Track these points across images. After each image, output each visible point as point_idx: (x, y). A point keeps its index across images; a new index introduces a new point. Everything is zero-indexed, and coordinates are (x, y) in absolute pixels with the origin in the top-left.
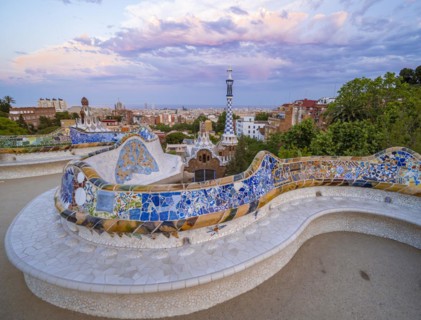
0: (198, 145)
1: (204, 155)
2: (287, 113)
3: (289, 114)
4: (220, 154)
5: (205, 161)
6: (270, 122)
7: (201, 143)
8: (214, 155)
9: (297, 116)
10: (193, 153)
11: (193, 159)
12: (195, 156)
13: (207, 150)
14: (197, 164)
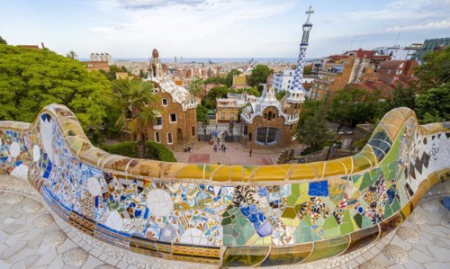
0: (263, 102)
1: (270, 113)
2: (347, 67)
3: (349, 67)
4: (285, 111)
5: (269, 119)
6: (321, 77)
7: (267, 99)
8: (281, 113)
9: (357, 69)
10: (258, 110)
11: (258, 116)
12: (260, 113)
13: (274, 108)
14: (261, 122)
